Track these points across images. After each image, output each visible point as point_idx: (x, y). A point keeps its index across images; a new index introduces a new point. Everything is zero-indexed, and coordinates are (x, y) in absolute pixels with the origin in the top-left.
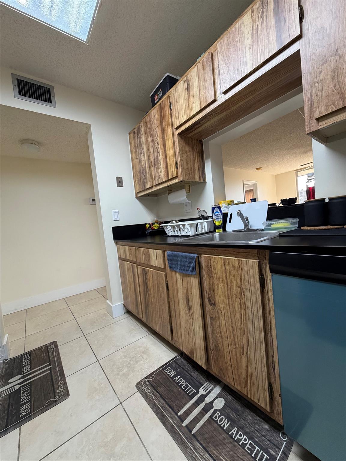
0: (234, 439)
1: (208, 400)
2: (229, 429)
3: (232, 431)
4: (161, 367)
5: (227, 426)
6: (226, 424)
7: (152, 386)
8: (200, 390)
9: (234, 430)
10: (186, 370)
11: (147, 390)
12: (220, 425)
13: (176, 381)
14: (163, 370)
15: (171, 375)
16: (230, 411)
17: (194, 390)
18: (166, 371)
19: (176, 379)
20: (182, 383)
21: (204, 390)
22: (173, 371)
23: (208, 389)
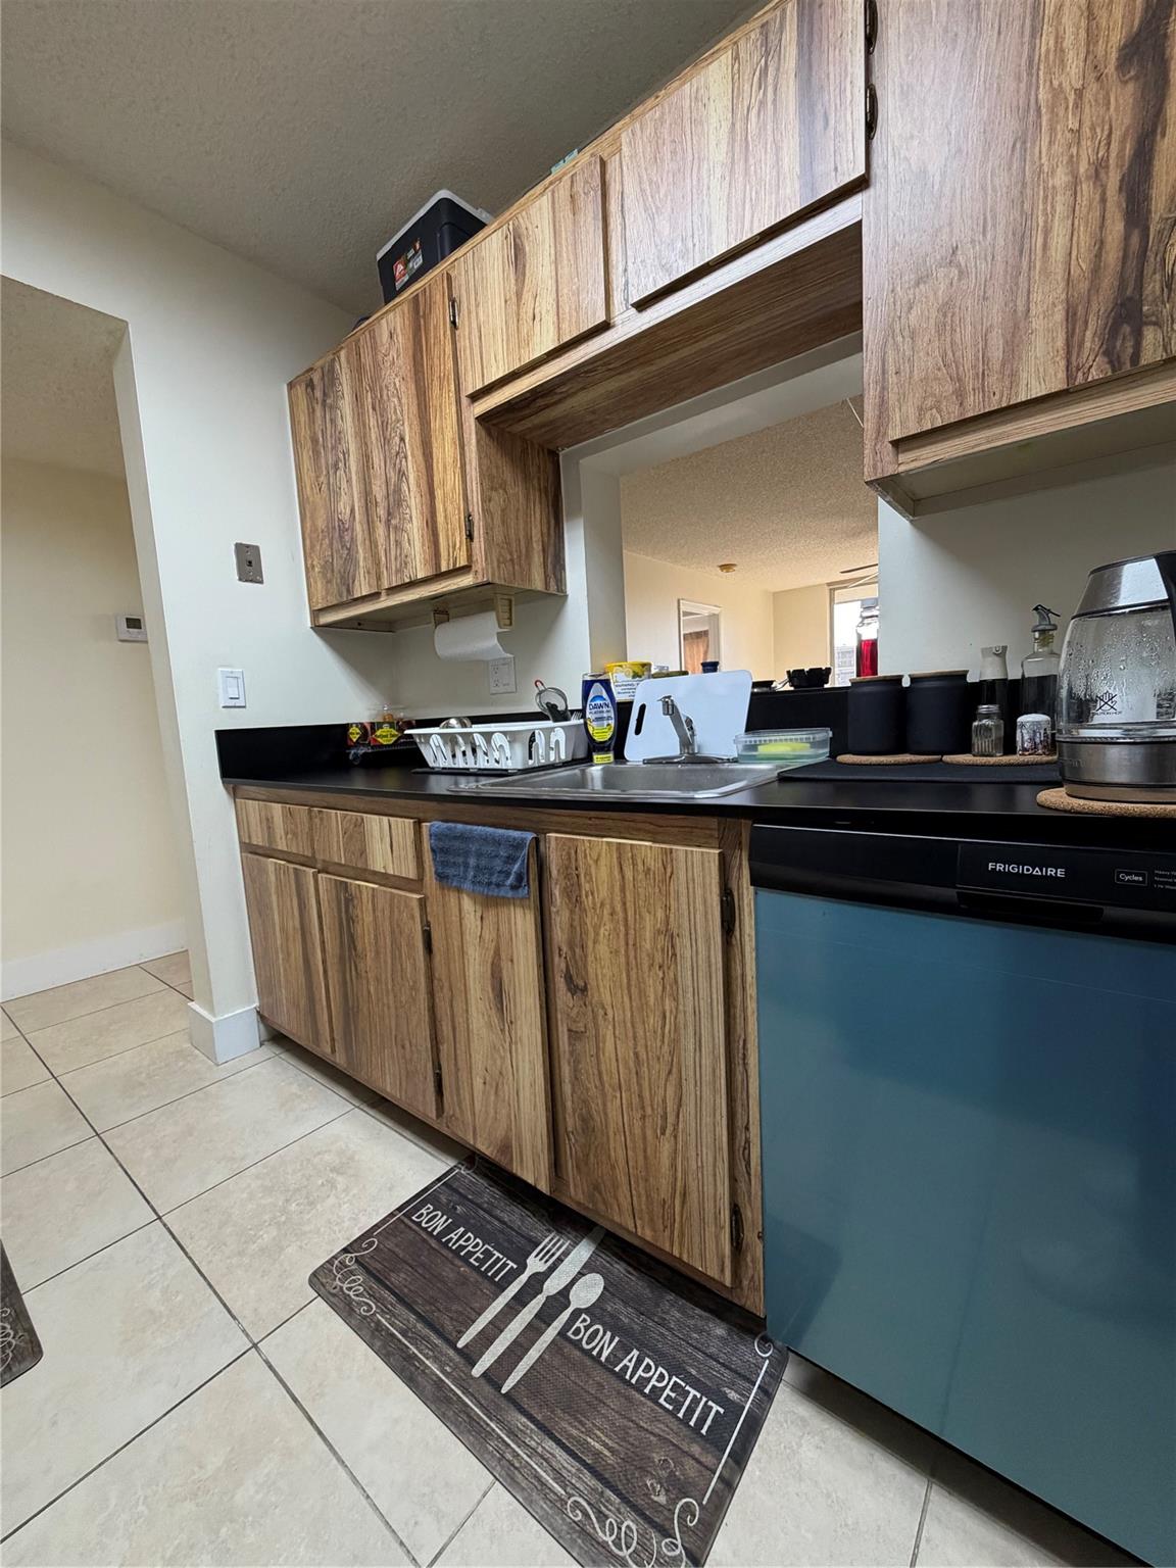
0: (628, 1383)
1: (552, 1286)
2: (615, 1358)
3: (625, 1362)
4: (400, 1209)
5: (609, 1350)
6: (606, 1346)
7: (368, 1271)
8: (528, 1261)
9: (629, 1357)
10: (485, 1205)
11: (350, 1289)
12: (588, 1353)
13: (450, 1245)
14: (408, 1215)
15: (436, 1227)
16: (620, 1306)
17: (511, 1264)
18: (417, 1217)
19: (452, 1238)
20: (473, 1247)
21: (541, 1259)
22: (442, 1216)
23: (553, 1255)
